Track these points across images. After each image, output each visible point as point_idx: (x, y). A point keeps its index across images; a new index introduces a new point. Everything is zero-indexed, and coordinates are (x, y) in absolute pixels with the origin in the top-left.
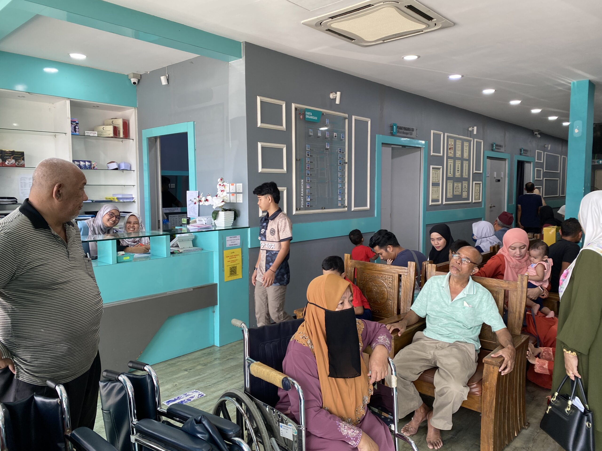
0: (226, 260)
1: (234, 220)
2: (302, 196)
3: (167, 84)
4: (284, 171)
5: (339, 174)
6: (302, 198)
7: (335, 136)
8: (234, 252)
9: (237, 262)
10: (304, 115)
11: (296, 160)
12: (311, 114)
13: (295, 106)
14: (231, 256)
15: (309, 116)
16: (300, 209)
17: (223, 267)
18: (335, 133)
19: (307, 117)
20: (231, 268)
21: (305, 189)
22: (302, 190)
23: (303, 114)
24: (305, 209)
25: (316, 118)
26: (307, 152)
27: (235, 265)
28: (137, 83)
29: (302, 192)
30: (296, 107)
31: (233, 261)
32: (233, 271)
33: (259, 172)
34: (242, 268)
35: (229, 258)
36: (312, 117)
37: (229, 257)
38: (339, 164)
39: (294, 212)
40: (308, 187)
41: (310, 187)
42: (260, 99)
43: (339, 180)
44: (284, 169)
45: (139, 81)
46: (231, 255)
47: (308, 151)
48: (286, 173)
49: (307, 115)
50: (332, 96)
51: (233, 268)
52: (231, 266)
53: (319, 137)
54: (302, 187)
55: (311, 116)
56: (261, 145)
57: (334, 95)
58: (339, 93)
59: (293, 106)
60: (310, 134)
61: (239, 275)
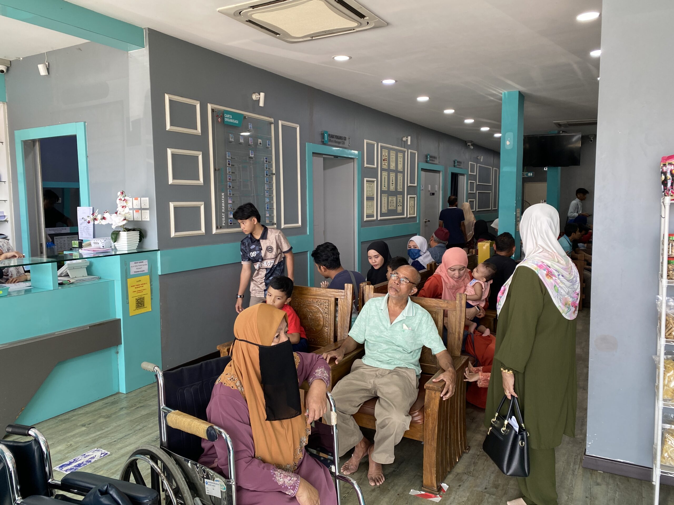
0: (130, 290)
1: (139, 242)
2: (223, 213)
3: (47, 74)
4: (200, 183)
5: (266, 187)
6: (223, 214)
7: (260, 144)
8: (140, 281)
9: (144, 292)
10: (223, 118)
11: (215, 170)
12: (231, 117)
13: (211, 107)
14: (137, 285)
15: (228, 119)
16: (221, 227)
17: (127, 298)
18: (259, 140)
19: (226, 120)
20: (137, 300)
21: (226, 203)
22: (223, 205)
23: (221, 116)
24: (228, 227)
25: (236, 122)
26: (227, 160)
27: (143, 296)
28: (5, 71)
29: (223, 208)
30: (213, 108)
31: (139, 291)
32: (140, 303)
33: (169, 184)
34: (152, 299)
35: (134, 287)
36: (231, 121)
38: (265, 176)
39: (214, 231)
40: (230, 202)
41: (233, 202)
42: (169, 98)
43: (266, 194)
44: (200, 180)
45: (8, 69)
46: (138, 283)
47: (228, 159)
48: (203, 185)
49: (226, 118)
50: (254, 97)
51: (140, 299)
52: (137, 297)
53: (241, 144)
54: (223, 202)
55: (231, 119)
56: (171, 152)
57: (257, 96)
58: (262, 94)
59: (210, 107)
60: (231, 140)
61: (148, 308)
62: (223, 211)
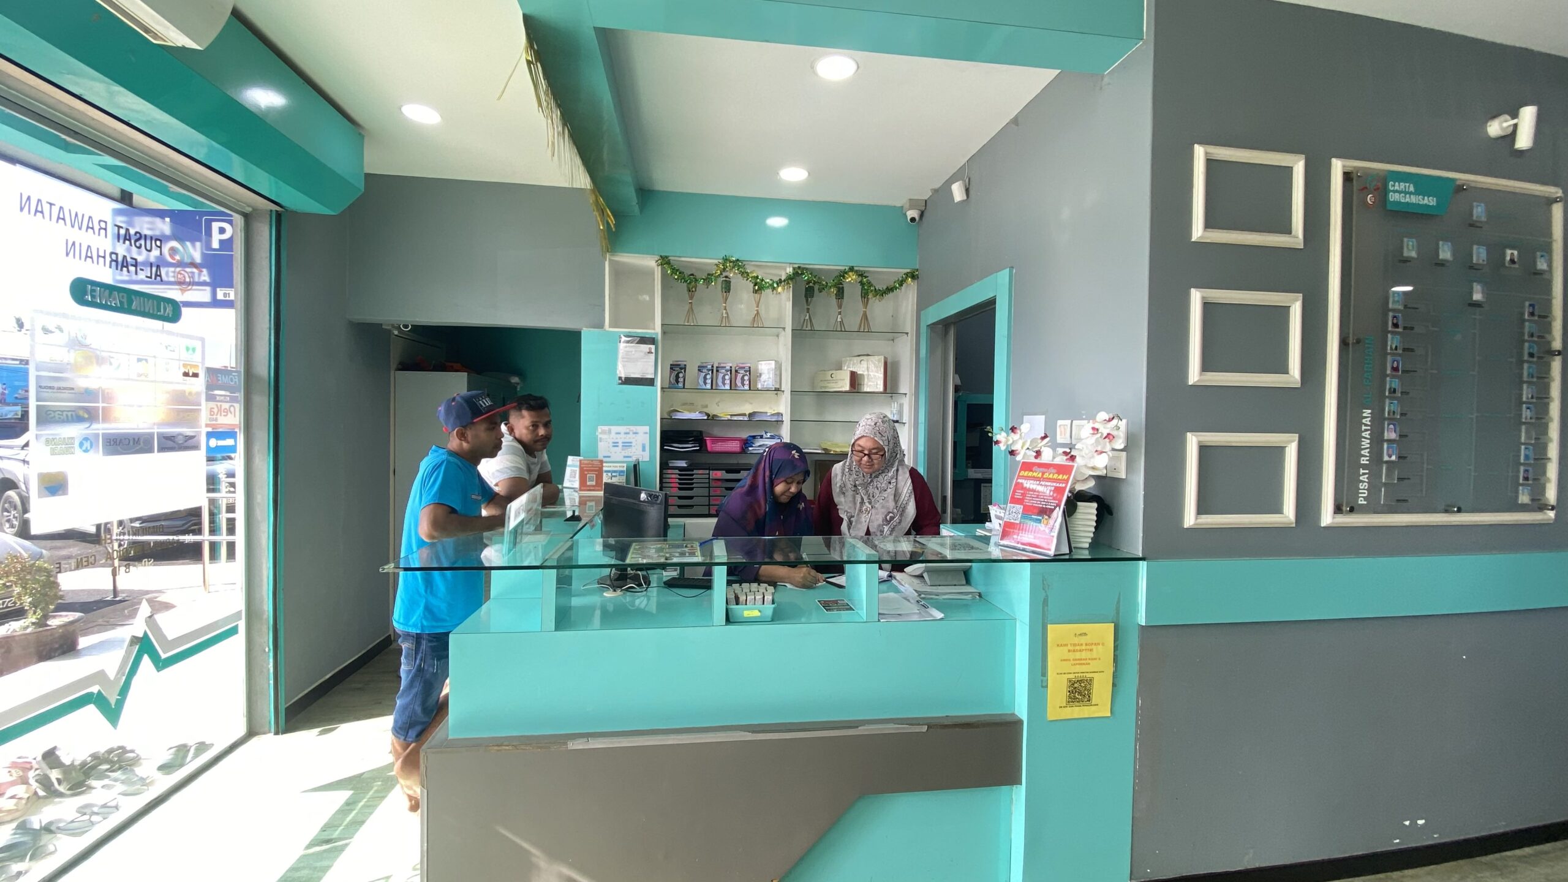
0: (1054, 656)
1: (1096, 528)
2: (1365, 467)
3: (965, 198)
4: (1292, 379)
5: (1526, 393)
6: (1362, 471)
7: (1512, 261)
8: (1085, 634)
9: (1094, 666)
10: (1382, 191)
11: (1344, 343)
12: (1412, 189)
13: (1344, 166)
14: (1075, 645)
15: (1400, 195)
16: (1352, 510)
17: (1044, 674)
18: (1509, 252)
19: (1393, 197)
20: (1072, 683)
21: (1377, 440)
22: (1366, 443)
23: (1377, 189)
24: (1372, 508)
25: (1431, 201)
26: (1391, 314)
27: (1088, 675)
29: (1365, 452)
30: (1348, 170)
31: (1080, 662)
32: (1079, 691)
33: (1191, 383)
34: (1114, 685)
35: (1066, 649)
36: (1414, 199)
37: (1066, 645)
38: (1526, 357)
39: (1327, 517)
40: (1390, 434)
41: (1401, 436)
42: (1206, 153)
43: (1526, 414)
44: (1291, 372)
46: (1076, 640)
47: (1394, 310)
48: (1299, 385)
49: (1395, 191)
50: (1495, 128)
51: (1080, 681)
52: (1072, 676)
53: (1442, 264)
54: (1366, 434)
55: (1411, 193)
56: (1203, 298)
57: (1505, 125)
58: (1528, 114)
59: (1338, 167)
60: (1406, 254)
61: (1101, 705)
62: (1364, 461)
